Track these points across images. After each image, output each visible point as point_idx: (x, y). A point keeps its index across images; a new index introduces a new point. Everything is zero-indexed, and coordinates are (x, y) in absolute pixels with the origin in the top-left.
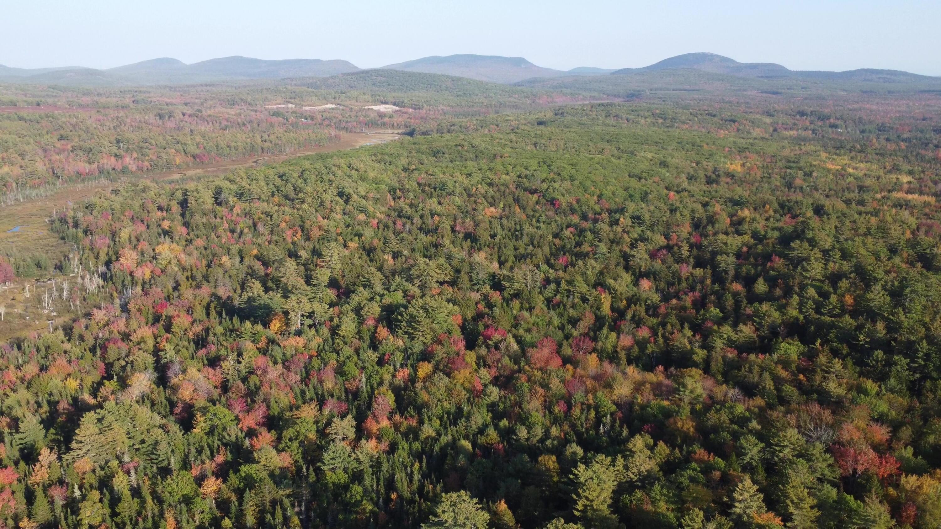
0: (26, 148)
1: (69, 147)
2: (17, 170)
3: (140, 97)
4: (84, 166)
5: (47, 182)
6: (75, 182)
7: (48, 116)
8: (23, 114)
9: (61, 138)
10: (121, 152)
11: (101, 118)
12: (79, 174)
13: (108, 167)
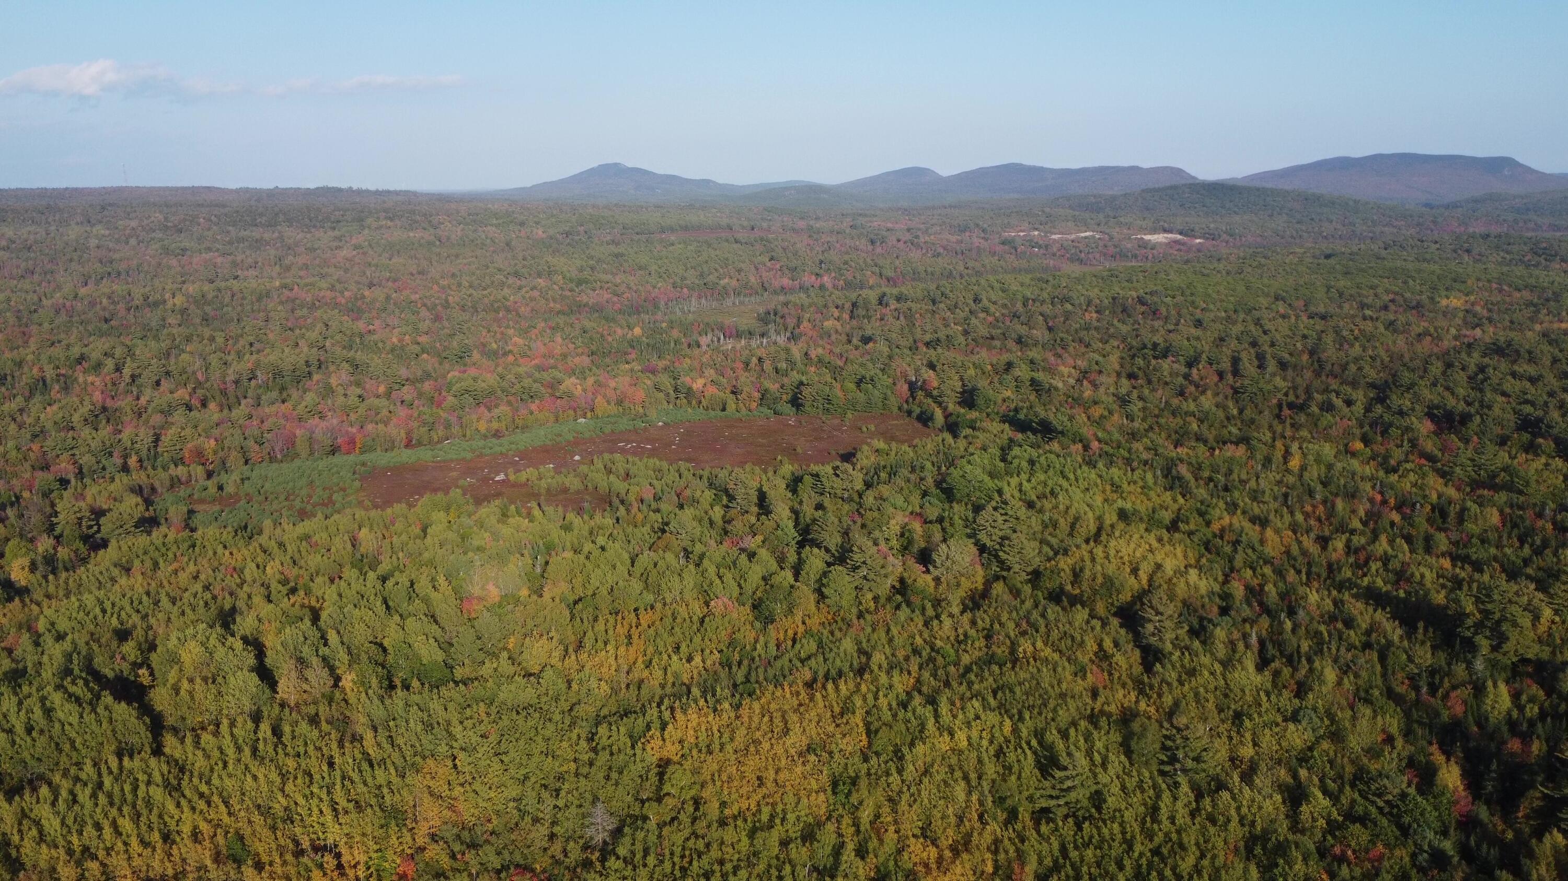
0: (743, 265)
1: (778, 266)
2: (734, 283)
3: (861, 221)
4: (786, 281)
5: (757, 293)
6: (778, 294)
7: (762, 239)
8: (739, 236)
9: (772, 259)
10: (822, 272)
11: (811, 242)
12: (783, 288)
13: (807, 284)
